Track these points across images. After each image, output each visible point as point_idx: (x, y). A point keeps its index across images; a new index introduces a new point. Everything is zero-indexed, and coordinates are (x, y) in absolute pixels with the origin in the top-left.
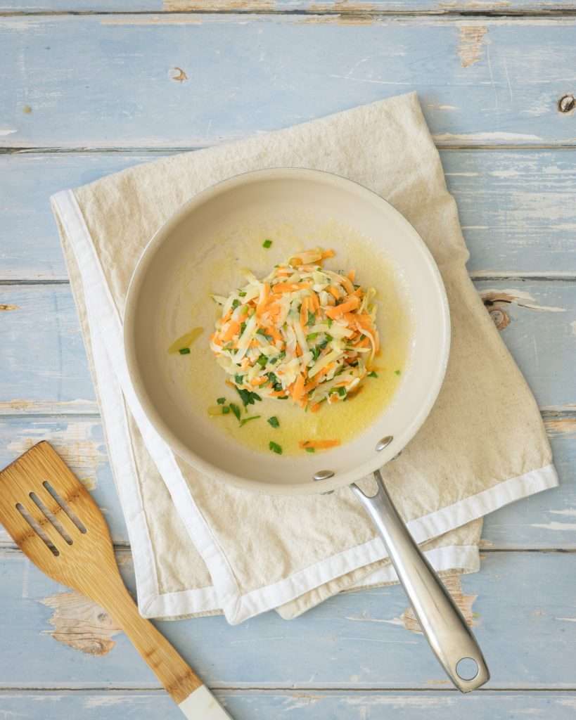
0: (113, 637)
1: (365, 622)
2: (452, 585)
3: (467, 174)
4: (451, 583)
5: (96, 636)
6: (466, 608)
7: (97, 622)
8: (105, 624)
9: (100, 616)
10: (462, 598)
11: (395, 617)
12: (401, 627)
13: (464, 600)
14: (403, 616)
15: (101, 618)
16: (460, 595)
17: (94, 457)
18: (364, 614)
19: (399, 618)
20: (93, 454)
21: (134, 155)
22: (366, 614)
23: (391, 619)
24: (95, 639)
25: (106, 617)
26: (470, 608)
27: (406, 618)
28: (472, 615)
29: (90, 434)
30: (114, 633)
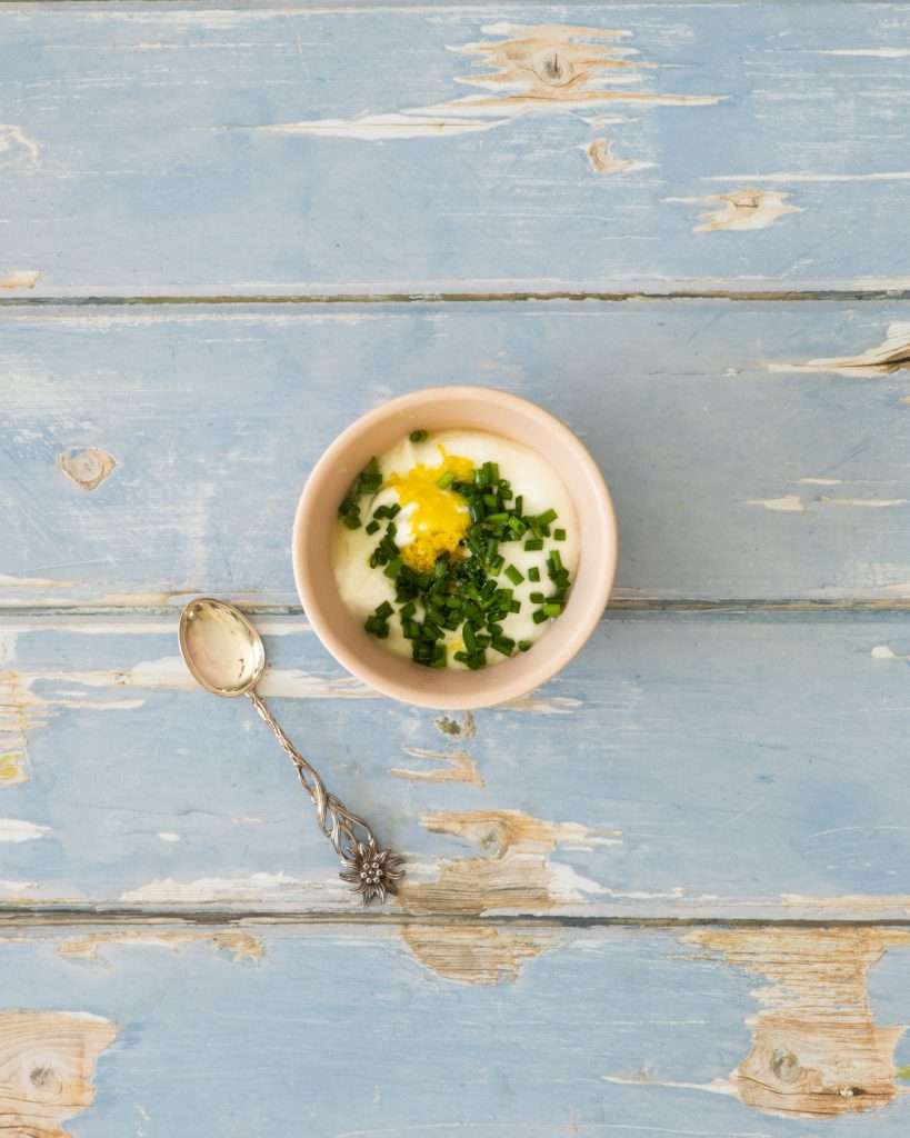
0: (66, 1123)
1: (648, 1088)
2: (849, 1001)
3: (884, 53)
4: (846, 997)
5: (26, 1120)
6: (880, 1056)
7: (30, 1089)
8: (48, 1094)
9: (36, 1074)
10: (872, 1032)
11: (719, 1075)
12: (730, 1099)
13: (876, 1036)
14: (735, 1073)
15: (39, 1079)
16: (868, 1026)
17: (21, 707)
18: (646, 1070)
19: (727, 1078)
20: (21, 701)
21: (111, 10)
22: (651, 1071)
23: (710, 1080)
24: (24, 1126)
25: (49, 1077)
26: (890, 1056)
27: (744, 1078)
28: (895, 1070)
29: (12, 655)
30: (69, 1114)
